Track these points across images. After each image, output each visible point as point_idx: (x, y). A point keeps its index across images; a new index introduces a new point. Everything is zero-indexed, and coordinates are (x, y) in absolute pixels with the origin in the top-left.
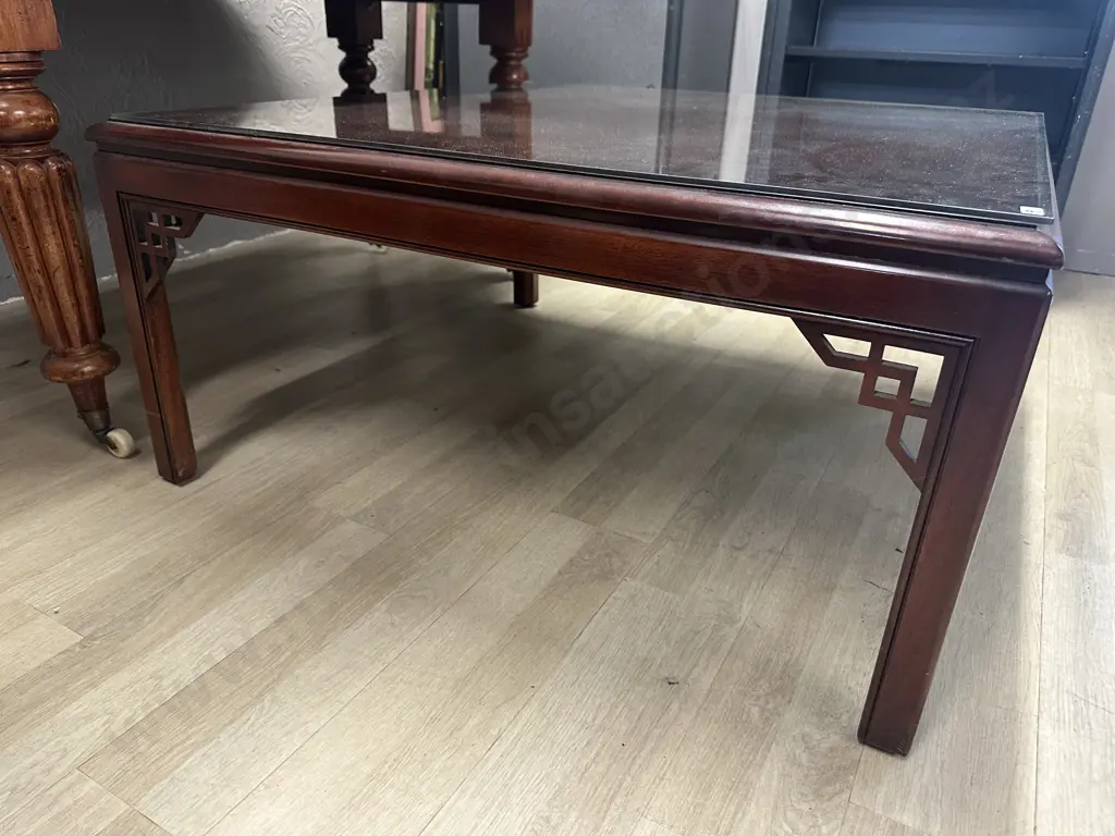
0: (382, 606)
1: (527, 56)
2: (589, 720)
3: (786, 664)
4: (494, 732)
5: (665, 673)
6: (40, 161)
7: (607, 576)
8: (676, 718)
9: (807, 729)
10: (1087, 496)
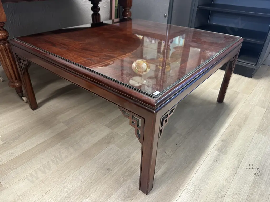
0: (60, 144)
1: (130, 9)
2: (88, 176)
3: (135, 169)
4: (68, 175)
5: (108, 167)
6: (4, 44)
7: (108, 143)
8: (105, 178)
9: (131, 185)
10: (233, 136)
